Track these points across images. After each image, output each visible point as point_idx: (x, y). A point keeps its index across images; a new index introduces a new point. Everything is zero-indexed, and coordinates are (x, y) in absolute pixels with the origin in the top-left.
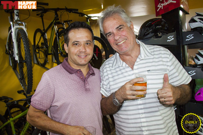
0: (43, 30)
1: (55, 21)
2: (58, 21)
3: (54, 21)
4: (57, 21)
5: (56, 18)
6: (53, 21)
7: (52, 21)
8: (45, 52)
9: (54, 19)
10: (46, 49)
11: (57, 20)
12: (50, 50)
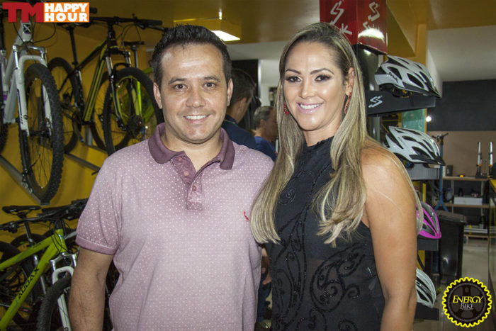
0: (73, 63)
1: (108, 47)
2: (115, 47)
3: (106, 46)
4: (111, 47)
5: (111, 41)
6: (103, 46)
7: (100, 45)
8: (77, 116)
9: (104, 41)
10: (79, 110)
11: (113, 45)
12: (88, 113)
